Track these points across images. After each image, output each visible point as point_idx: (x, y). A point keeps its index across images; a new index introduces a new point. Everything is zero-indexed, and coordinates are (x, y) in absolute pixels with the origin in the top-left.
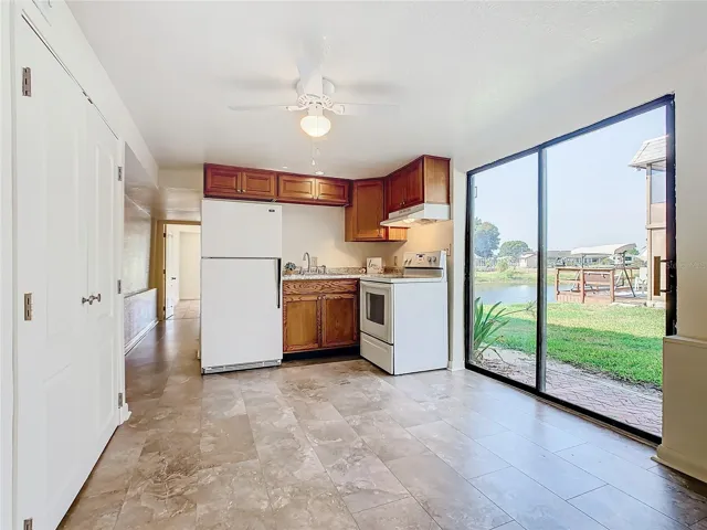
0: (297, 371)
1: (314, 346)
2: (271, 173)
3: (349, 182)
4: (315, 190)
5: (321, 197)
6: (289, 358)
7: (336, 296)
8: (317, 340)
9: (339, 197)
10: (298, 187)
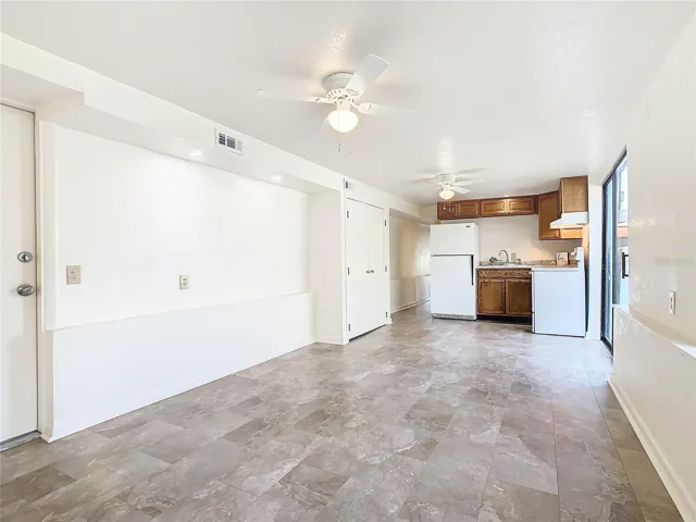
0: (486, 325)
1: (499, 313)
2: (476, 200)
3: (535, 198)
4: (507, 206)
5: (512, 211)
6: (481, 318)
7: (516, 281)
8: (503, 308)
9: (527, 209)
10: (494, 207)
